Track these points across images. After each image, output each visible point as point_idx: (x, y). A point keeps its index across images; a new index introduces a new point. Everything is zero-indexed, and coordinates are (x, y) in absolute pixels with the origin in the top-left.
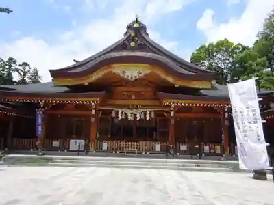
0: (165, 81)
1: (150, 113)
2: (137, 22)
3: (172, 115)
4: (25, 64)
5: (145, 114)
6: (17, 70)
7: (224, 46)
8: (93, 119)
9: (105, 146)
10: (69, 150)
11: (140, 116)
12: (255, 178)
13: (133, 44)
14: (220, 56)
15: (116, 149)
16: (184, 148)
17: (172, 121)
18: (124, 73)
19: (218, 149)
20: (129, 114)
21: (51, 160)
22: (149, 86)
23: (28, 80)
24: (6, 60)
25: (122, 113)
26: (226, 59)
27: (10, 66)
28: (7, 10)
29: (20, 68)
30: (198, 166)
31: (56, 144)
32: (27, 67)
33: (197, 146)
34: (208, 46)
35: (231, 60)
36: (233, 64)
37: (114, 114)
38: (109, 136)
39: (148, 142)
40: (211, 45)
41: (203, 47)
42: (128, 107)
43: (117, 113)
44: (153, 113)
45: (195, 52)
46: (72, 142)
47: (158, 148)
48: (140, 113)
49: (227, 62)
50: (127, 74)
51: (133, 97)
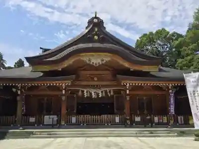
0: (122, 65)
1: (109, 91)
3: (128, 92)
5: (106, 92)
8: (64, 98)
9: (74, 120)
11: (102, 94)
13: (96, 37)
14: (159, 42)
15: (84, 122)
16: (138, 119)
17: (128, 98)
18: (90, 60)
19: (165, 120)
20: (93, 93)
21: (32, 133)
22: (109, 70)
25: (87, 92)
31: (32, 120)
33: (148, 117)
35: (169, 46)
36: (171, 49)
37: (80, 93)
38: (75, 111)
39: (109, 115)
42: (93, 87)
43: (83, 92)
44: (112, 91)
45: (139, 39)
46: (46, 117)
47: (117, 119)
48: (102, 92)
49: (166, 47)
50: (92, 61)
51: (96, 79)
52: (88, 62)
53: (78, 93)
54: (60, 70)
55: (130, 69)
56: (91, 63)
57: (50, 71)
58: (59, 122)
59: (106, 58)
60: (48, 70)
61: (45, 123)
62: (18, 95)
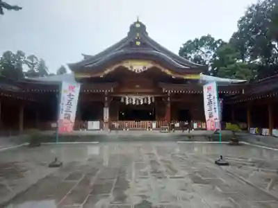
0: (164, 72)
1: (151, 99)
2: (138, 22)
3: (169, 99)
4: (33, 57)
5: (147, 100)
6: (26, 62)
7: (207, 41)
10: (87, 130)
11: (143, 101)
13: (138, 43)
14: (203, 49)
15: (126, 127)
17: (169, 105)
18: (131, 67)
20: (134, 100)
23: (36, 71)
24: (15, 53)
25: (129, 99)
26: (208, 52)
27: (20, 58)
28: (16, 8)
34: (194, 41)
35: (213, 53)
36: (214, 56)
37: (122, 100)
38: (118, 117)
40: (197, 40)
41: (190, 41)
42: (135, 94)
43: (125, 99)
44: (153, 100)
45: (182, 46)
46: (89, 123)
48: (144, 99)
49: (209, 54)
50: (134, 68)
51: (138, 86)
52: (130, 69)
53: (120, 100)
54: (102, 76)
55: (171, 77)
56: (133, 70)
57: (92, 78)
59: (149, 65)
60: (89, 76)
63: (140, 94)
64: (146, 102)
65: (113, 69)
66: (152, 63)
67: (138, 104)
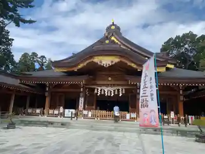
0: (129, 66)
2: (113, 24)
3: (138, 92)
4: (43, 57)
11: (114, 93)
12: (196, 141)
13: (107, 42)
15: (98, 117)
17: (138, 97)
24: (30, 54)
25: (101, 90)
27: (33, 58)
29: (39, 60)
30: (155, 130)
32: (44, 59)
34: (176, 38)
37: (96, 91)
38: (94, 107)
40: (178, 37)
42: (107, 85)
44: (124, 90)
46: (66, 111)
48: (114, 91)
50: (103, 63)
51: (110, 79)
52: (99, 63)
53: (94, 90)
54: (76, 70)
55: (137, 69)
56: (102, 65)
58: (76, 115)
59: (116, 60)
61: (65, 116)
62: (47, 91)
63: (112, 85)
64: (116, 93)
65: (85, 64)
66: (119, 58)
67: (109, 95)
